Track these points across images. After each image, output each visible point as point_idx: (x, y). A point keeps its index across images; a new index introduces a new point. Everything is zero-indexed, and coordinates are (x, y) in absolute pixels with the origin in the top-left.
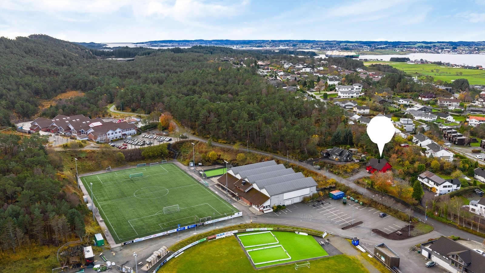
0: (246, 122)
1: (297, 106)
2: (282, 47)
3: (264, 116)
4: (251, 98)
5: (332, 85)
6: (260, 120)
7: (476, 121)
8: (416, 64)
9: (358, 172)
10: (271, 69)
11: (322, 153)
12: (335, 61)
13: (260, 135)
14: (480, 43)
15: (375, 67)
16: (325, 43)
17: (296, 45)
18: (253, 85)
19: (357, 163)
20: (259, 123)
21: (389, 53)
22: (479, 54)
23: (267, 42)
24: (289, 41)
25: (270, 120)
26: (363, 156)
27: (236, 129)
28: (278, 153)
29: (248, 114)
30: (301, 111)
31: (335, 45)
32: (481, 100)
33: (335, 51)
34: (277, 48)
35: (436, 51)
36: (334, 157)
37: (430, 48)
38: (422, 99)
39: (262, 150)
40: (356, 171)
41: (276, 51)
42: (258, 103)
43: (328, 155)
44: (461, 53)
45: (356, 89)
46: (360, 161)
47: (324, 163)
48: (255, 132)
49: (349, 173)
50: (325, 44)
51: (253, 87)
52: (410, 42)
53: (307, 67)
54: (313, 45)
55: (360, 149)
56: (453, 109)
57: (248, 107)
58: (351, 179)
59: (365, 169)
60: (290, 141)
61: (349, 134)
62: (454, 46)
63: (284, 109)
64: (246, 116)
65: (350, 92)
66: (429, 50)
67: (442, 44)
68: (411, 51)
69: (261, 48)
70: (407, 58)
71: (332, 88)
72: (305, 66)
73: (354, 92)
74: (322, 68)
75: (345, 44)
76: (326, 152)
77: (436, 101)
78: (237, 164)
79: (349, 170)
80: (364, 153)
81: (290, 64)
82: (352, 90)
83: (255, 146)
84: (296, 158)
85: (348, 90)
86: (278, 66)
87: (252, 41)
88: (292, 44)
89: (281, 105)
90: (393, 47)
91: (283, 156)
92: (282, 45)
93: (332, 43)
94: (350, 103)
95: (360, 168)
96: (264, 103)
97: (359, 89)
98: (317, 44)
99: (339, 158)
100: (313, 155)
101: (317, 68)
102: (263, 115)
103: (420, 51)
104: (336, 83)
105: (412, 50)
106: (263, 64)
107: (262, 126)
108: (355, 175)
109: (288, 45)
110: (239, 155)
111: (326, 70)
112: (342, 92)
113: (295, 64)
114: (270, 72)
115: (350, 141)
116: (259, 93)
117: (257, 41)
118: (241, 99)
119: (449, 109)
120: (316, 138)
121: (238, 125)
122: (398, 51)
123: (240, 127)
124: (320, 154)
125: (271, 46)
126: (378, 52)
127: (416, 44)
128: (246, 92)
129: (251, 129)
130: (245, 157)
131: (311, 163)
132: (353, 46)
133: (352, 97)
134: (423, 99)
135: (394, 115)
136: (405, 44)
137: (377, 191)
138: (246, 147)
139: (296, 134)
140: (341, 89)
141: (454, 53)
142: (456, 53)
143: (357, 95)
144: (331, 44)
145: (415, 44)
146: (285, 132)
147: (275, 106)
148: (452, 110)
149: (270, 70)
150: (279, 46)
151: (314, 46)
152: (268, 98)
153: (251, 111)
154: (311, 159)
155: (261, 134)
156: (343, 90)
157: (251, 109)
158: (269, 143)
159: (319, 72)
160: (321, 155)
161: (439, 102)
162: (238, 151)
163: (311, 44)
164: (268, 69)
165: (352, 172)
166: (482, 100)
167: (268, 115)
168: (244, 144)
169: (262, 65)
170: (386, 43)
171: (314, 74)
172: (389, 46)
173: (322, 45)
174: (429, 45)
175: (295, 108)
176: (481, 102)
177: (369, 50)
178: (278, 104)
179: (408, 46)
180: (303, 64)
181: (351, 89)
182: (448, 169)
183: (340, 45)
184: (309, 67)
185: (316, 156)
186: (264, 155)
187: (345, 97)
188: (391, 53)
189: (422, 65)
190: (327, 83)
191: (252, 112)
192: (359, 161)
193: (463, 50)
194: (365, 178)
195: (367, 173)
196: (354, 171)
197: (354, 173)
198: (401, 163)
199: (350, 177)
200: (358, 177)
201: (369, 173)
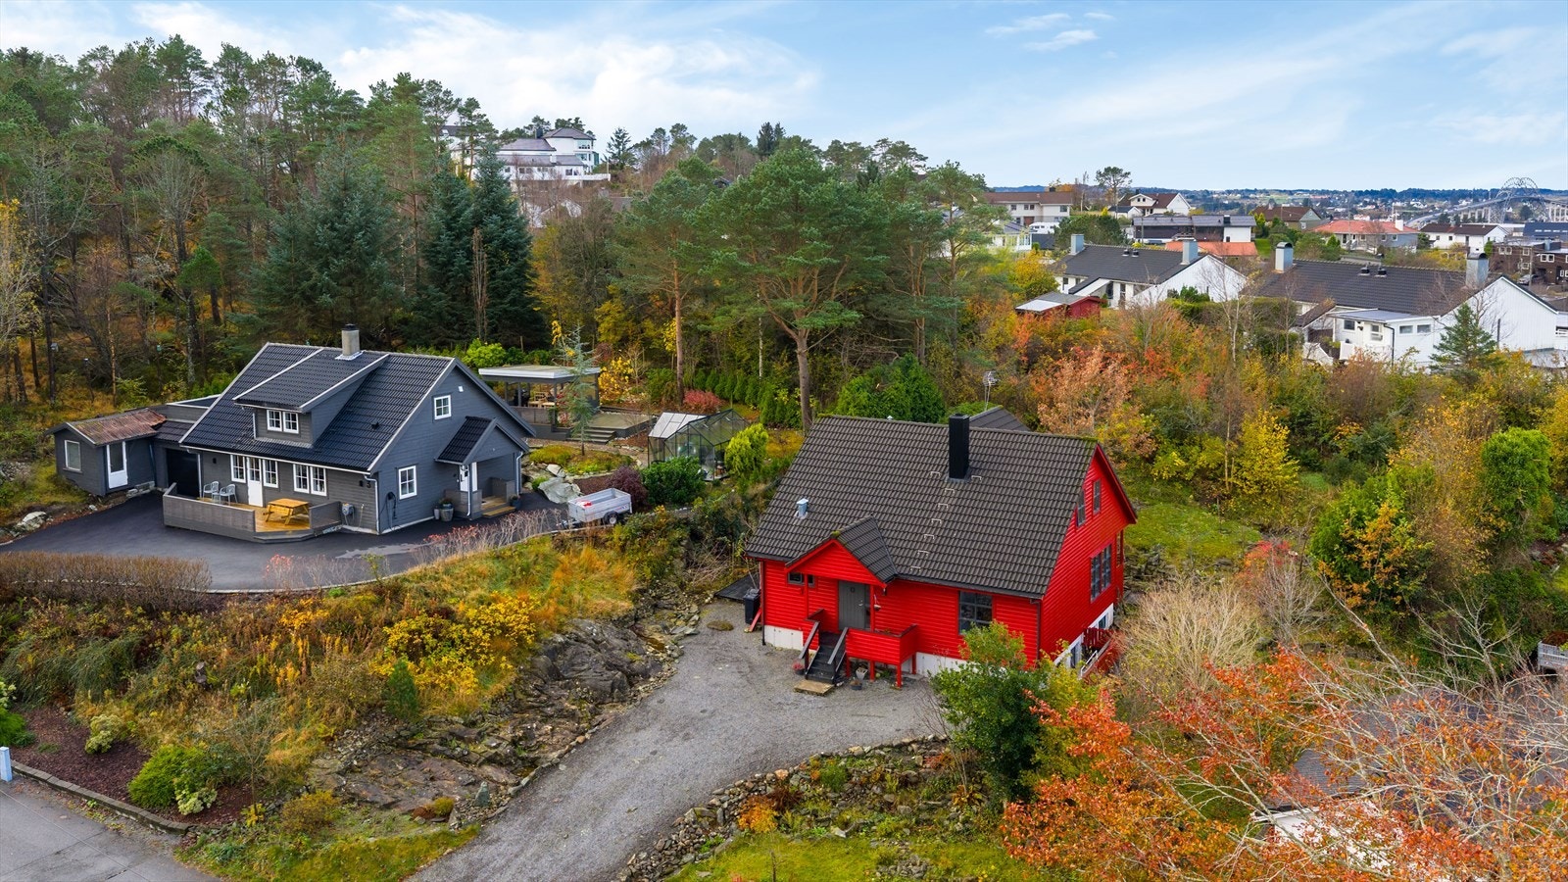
9: (626, 683)
11: (72, 464)
19: (595, 534)
26: (669, 424)
36: (255, 493)
40: (592, 673)
46: (639, 504)
49: (453, 744)
55: (628, 363)
59: (735, 614)
61: (478, 221)
76: (136, 427)
79: (466, 687)
80: (676, 403)
95: (651, 599)
99: (314, 485)
108: (574, 752)
115: (496, 293)
165: (512, 704)
192: (621, 501)
194: (786, 800)
195: (783, 684)
196: (555, 674)
197: (562, 714)
198: (1180, 462)
199: (476, 834)
200: (647, 816)
201: (809, 671)
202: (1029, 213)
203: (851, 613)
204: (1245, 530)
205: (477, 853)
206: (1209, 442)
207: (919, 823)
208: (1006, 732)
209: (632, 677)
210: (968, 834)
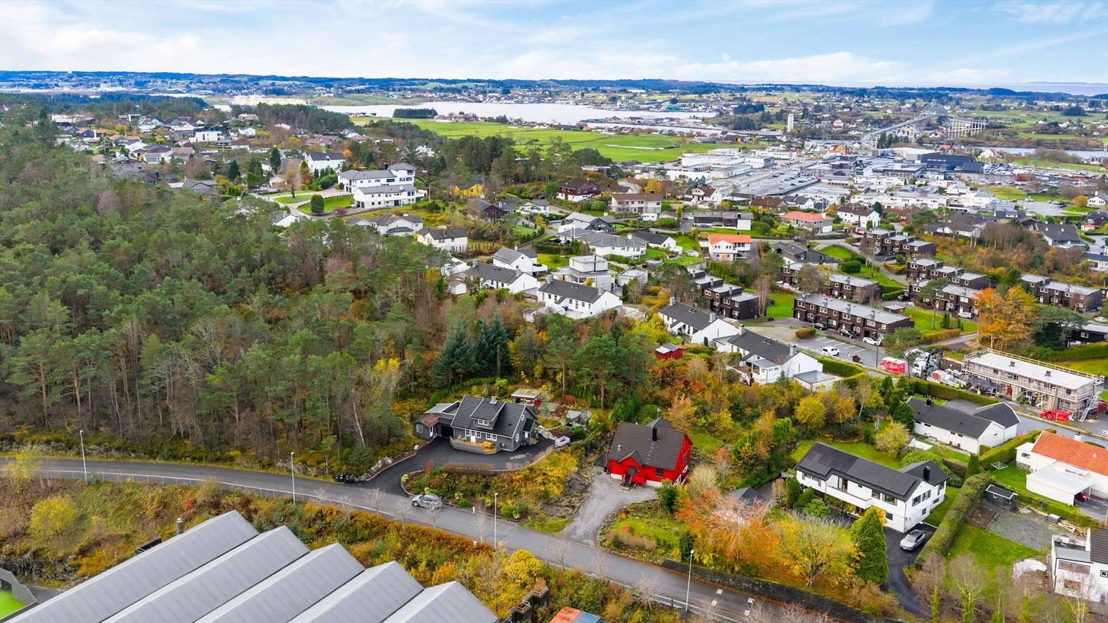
0: (60, 344)
1: (264, 248)
2: (105, 88)
3: (144, 303)
4: (62, 231)
5: (324, 173)
6: (130, 326)
7: (729, 245)
8: (453, 123)
9: (585, 488)
10: (98, 135)
11: (419, 429)
12: (278, 114)
13: (139, 392)
14: (546, 83)
15: (378, 129)
16: (219, 79)
17: (145, 82)
18: (57, 182)
19: (565, 449)
20: (124, 336)
21: (378, 101)
22: (553, 102)
23: (62, 77)
24: (124, 74)
25: (174, 319)
26: (572, 415)
27: (15, 379)
28: (232, 459)
29: (64, 302)
30: (282, 263)
31: (246, 83)
32: (697, 193)
33: (254, 96)
34: (93, 90)
35: (473, 98)
36: (473, 439)
37: (459, 91)
38: (566, 198)
39: (152, 454)
40: (577, 486)
41: (92, 97)
42: (95, 245)
43: (445, 431)
44: (522, 102)
45: (401, 180)
46: (572, 440)
47: (450, 473)
48: (112, 385)
49: (557, 502)
50: (222, 81)
51: (57, 187)
52: (413, 79)
53: (206, 129)
54: (191, 83)
55: (547, 386)
56: (655, 219)
57: (60, 269)
58: (580, 532)
59: (601, 469)
60: (284, 402)
62: (506, 88)
63: (215, 263)
64: (56, 311)
65: (387, 189)
66: (458, 97)
67: (479, 84)
68: (423, 97)
69: (47, 91)
70: (430, 109)
71: (327, 180)
72: (200, 125)
73: (401, 188)
74: (251, 131)
75: (271, 82)
76: (434, 420)
77: (607, 200)
78: (35, 554)
79: (556, 491)
81: (155, 121)
82: (390, 184)
83: (117, 443)
84: (321, 472)
85: (378, 184)
86: (119, 126)
87: (13, 72)
88: (133, 81)
89: (199, 247)
90: (380, 88)
91: (257, 468)
92: (105, 82)
93: (237, 79)
94: (401, 223)
95: (583, 468)
96: (126, 244)
97: (408, 179)
98: (202, 83)
99: (493, 438)
100: (388, 443)
101: (237, 131)
102: (140, 298)
103: (442, 98)
104: (334, 164)
105: (425, 95)
106: (70, 121)
107: (145, 351)
108: (582, 504)
109: (121, 83)
110: (41, 507)
111: (263, 137)
112: (366, 191)
113: (169, 122)
114: (98, 143)
116: (85, 207)
117: (30, 72)
118: (17, 237)
119: (645, 219)
120: (388, 371)
121: (21, 361)
122: (395, 97)
123: (32, 368)
124: (410, 432)
125: (76, 85)
126: (353, 99)
127: (426, 83)
128: (34, 206)
129: (91, 371)
130: (73, 513)
131: (389, 481)
132: (290, 86)
133: (397, 203)
134: (570, 197)
135: (537, 247)
136: (403, 83)
137: (714, 574)
138: (71, 455)
139: (311, 369)
140: (358, 181)
141: (508, 102)
142: (513, 102)
143: (411, 197)
144: (236, 82)
145: (424, 85)
146: (260, 367)
147: (175, 256)
148: (653, 222)
149: (96, 139)
150: (98, 86)
151: (192, 86)
152: (136, 224)
153: (78, 285)
154: (384, 464)
155: (141, 386)
156: (366, 184)
157: (73, 278)
158: (182, 418)
159: (244, 140)
160: (418, 436)
161: (614, 203)
162: (34, 482)
163: (187, 82)
164: (90, 134)
165: (565, 494)
166: (702, 193)
167: (158, 294)
168: (58, 441)
169: (67, 124)
170: (362, 81)
171: (233, 147)
172: (372, 88)
173: (214, 83)
174: (453, 86)
175: (257, 257)
176: (699, 196)
177: (332, 95)
178: (188, 243)
179: (413, 87)
180: (192, 122)
181: (388, 181)
182: (848, 420)
183: (258, 84)
184: (212, 130)
185: (401, 447)
186: (172, 481)
187: (376, 206)
188: (383, 102)
189: (467, 125)
190: (305, 165)
191: (80, 292)
192: (567, 439)
193: (524, 97)
194: (627, 512)
195: (619, 488)
196: (570, 487)
197: (575, 496)
198: (704, 421)
199: (572, 521)
200: (602, 516)
201: (624, 485)
202: (641, 205)
203: (632, 472)
204: (720, 442)
205: (574, 524)
206: (712, 414)
207: (653, 516)
208: (669, 499)
209: (587, 487)
210: (661, 517)
